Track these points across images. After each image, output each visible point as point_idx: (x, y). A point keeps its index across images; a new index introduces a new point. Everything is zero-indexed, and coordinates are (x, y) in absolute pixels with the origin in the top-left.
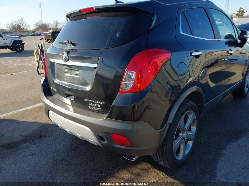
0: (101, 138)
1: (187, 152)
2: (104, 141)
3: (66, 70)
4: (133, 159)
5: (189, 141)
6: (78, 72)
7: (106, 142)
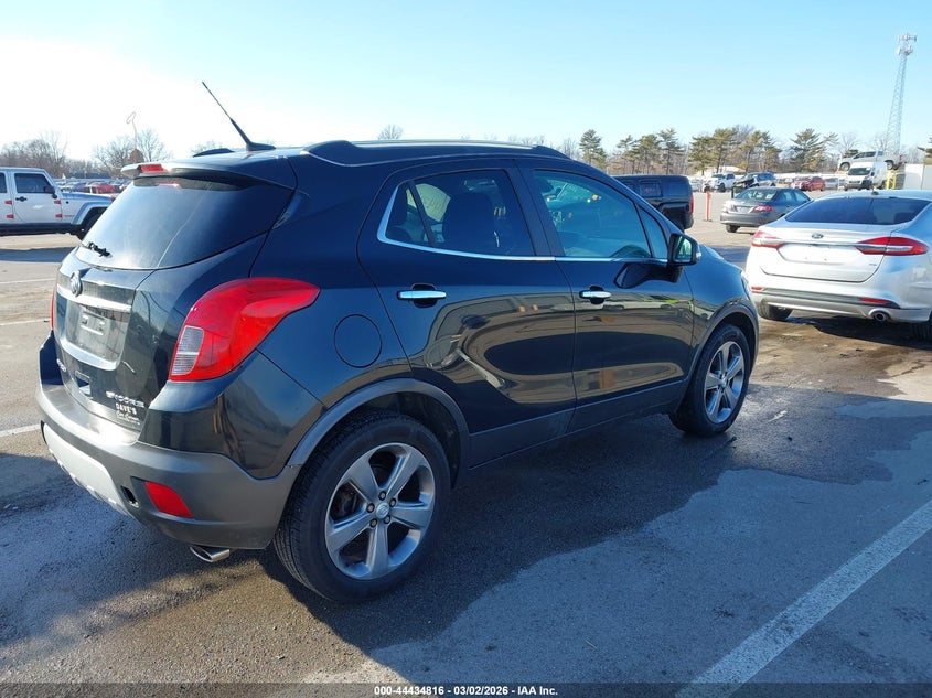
0: (127, 494)
1: (396, 562)
2: (134, 501)
3: (86, 317)
4: (209, 558)
5: (411, 531)
6: (102, 323)
7: (136, 505)
